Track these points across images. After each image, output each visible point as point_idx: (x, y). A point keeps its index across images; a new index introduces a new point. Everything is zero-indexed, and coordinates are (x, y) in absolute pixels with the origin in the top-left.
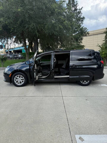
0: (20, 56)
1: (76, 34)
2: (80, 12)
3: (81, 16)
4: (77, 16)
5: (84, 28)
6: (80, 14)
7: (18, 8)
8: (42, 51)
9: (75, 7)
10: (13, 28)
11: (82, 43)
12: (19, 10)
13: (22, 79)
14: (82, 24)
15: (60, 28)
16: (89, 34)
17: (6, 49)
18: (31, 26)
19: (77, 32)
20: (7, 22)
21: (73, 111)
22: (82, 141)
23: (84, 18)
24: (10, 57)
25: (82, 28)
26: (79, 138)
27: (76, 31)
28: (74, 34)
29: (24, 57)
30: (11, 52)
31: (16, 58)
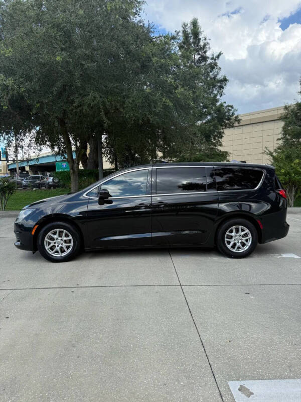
0: (51, 179)
1: (204, 121)
2: (216, 64)
3: (218, 74)
4: (208, 76)
5: (225, 105)
6: (215, 71)
7: (54, 54)
8: (113, 167)
9: (201, 52)
10: (38, 105)
11: (221, 145)
12: (58, 59)
13: (65, 242)
14: (221, 95)
15: (166, 107)
16: (241, 121)
17: (10, 162)
18: (88, 99)
19: (209, 117)
20: (23, 90)
21: (215, 322)
22: (249, 397)
23: (225, 80)
24: (23, 182)
25: (221, 105)
26: (240, 390)
27: (205, 115)
28: (199, 123)
29: (62, 183)
30: (23, 169)
31: (39, 186)
